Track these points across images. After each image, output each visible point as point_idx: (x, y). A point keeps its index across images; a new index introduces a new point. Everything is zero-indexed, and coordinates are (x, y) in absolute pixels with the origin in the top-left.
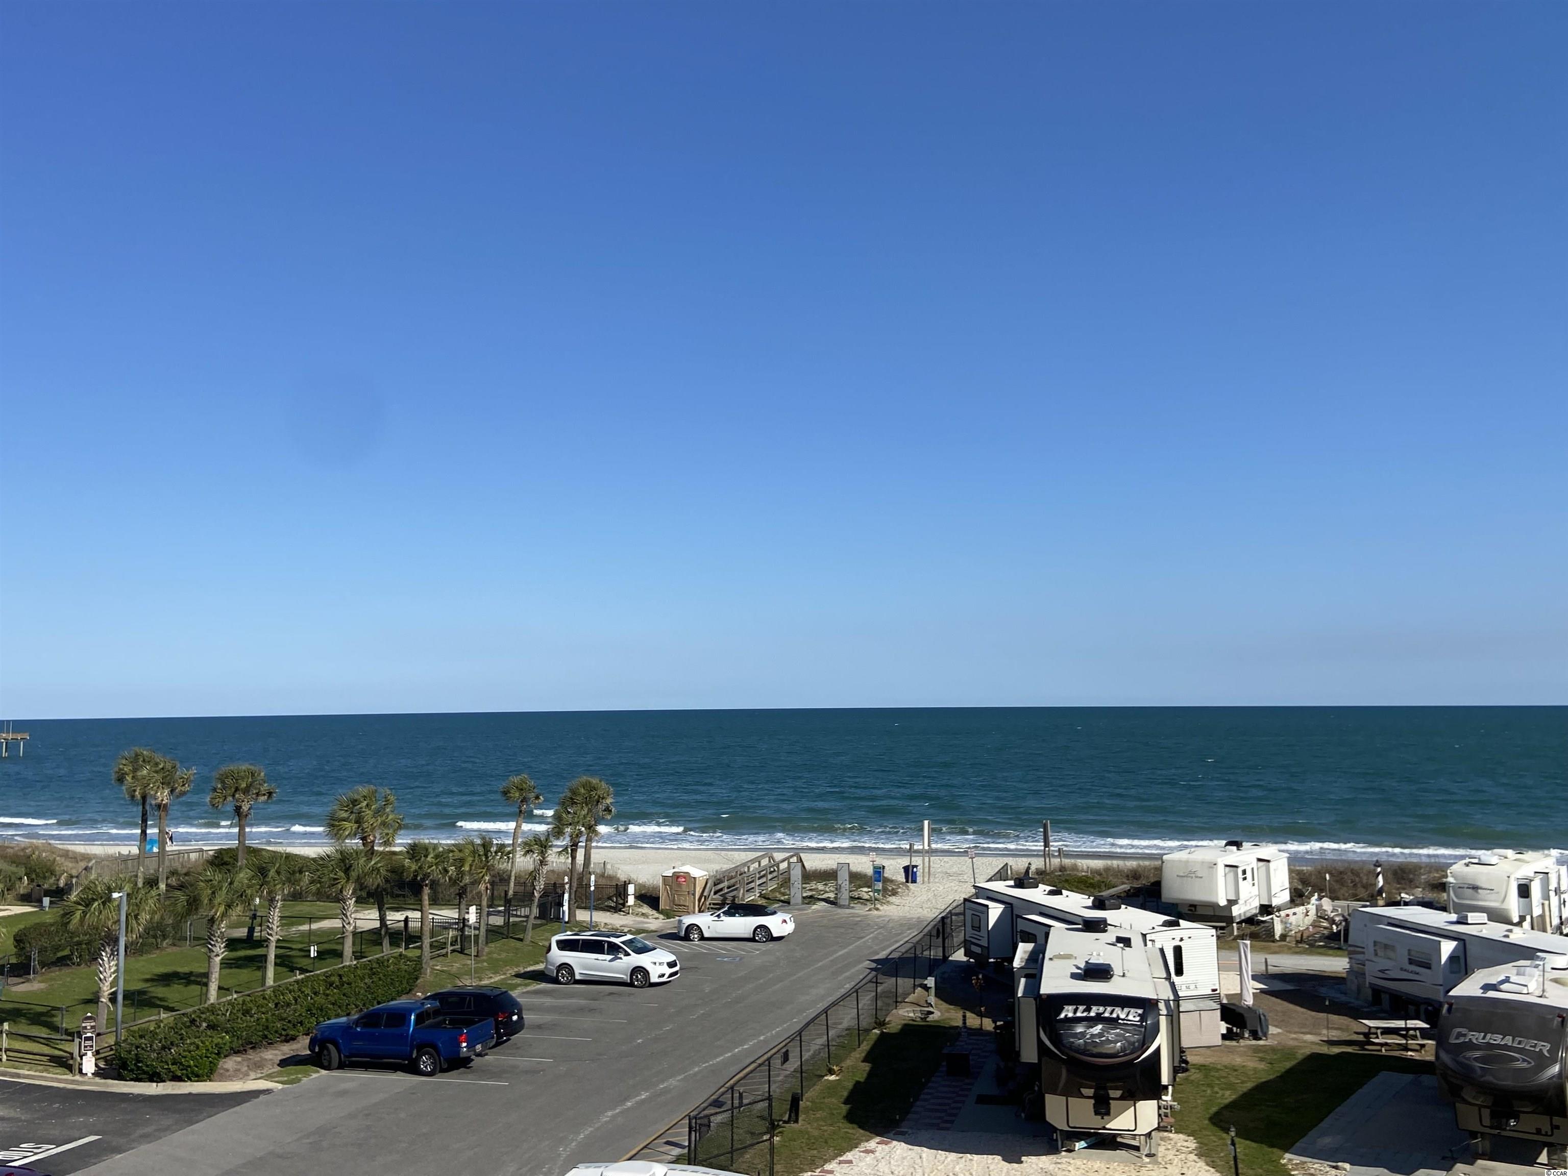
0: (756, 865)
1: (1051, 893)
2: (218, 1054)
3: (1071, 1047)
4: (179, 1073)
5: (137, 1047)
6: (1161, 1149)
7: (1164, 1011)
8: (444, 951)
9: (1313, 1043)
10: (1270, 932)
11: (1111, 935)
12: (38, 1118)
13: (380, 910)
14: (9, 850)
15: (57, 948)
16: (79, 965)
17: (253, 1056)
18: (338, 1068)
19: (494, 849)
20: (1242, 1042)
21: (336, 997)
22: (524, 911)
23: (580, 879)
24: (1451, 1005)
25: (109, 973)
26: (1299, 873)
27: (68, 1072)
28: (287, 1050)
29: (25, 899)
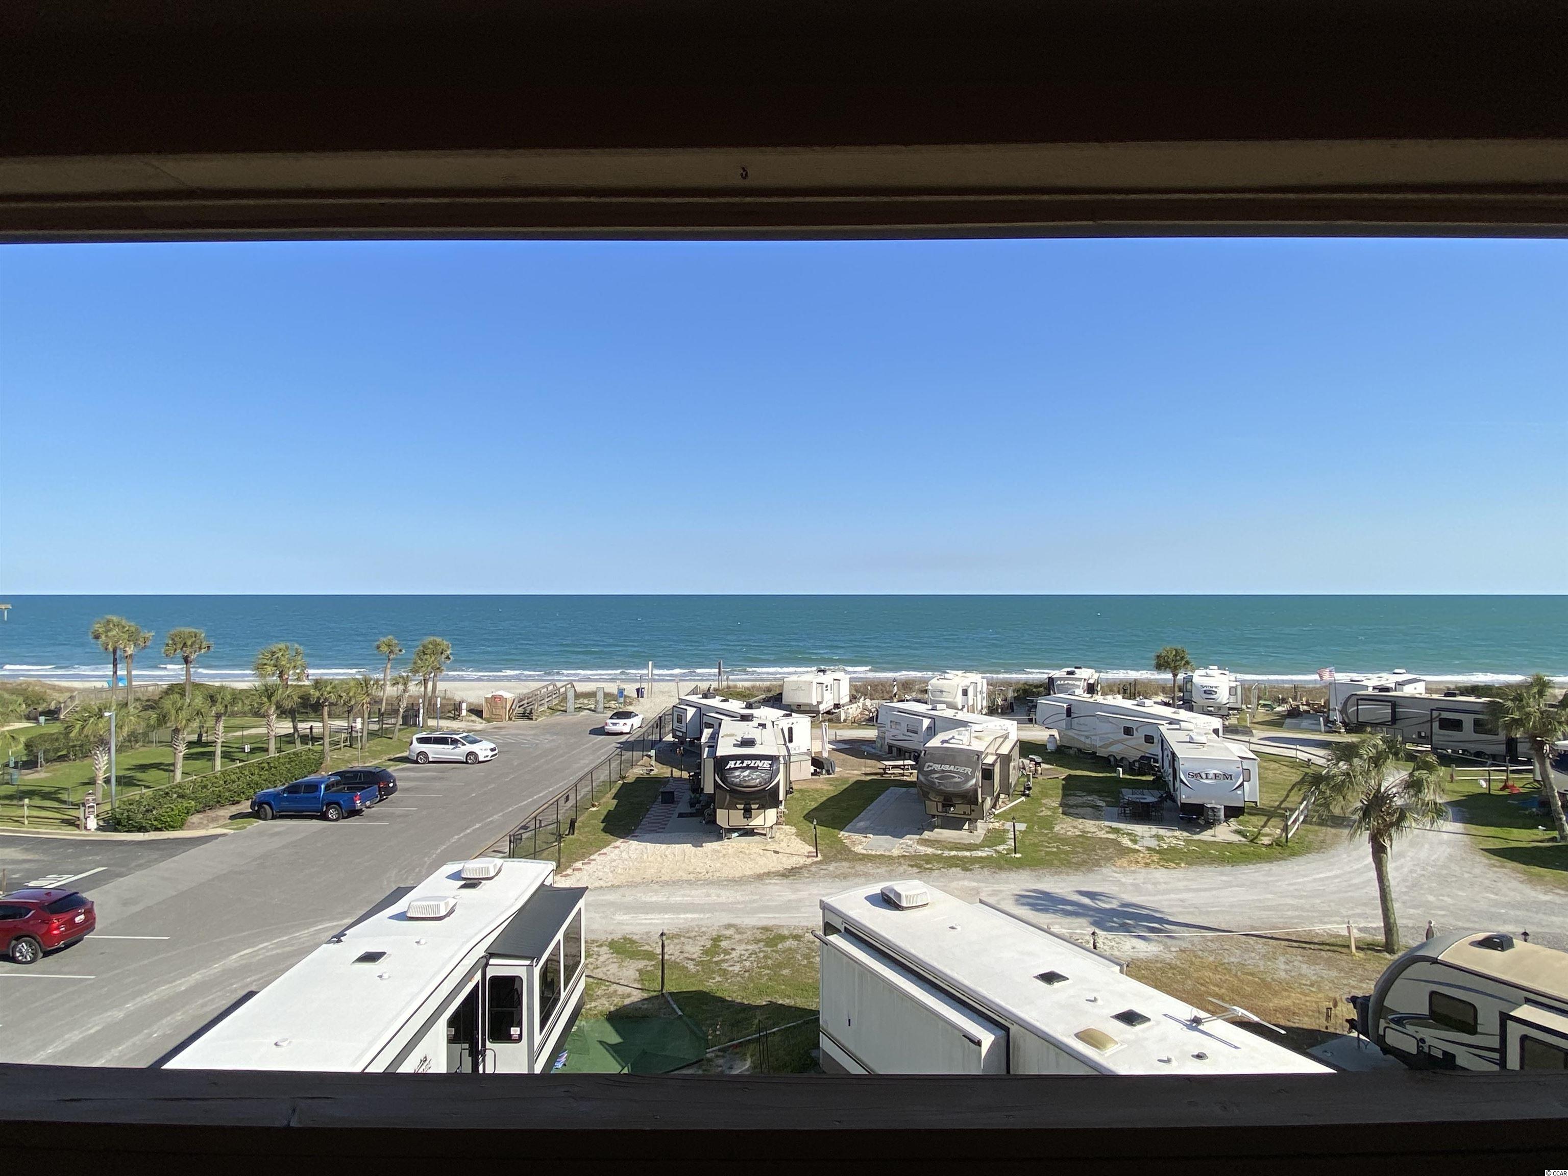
0: (545, 690)
1: (723, 701)
2: (188, 813)
3: (732, 783)
4: (160, 826)
5: (128, 811)
6: (778, 834)
7: (782, 761)
8: (338, 746)
9: (857, 775)
10: (838, 720)
11: (755, 723)
12: (58, 859)
13: (293, 721)
14: (8, 686)
15: (58, 750)
16: (74, 760)
17: (211, 814)
18: (272, 819)
19: (372, 683)
20: (822, 776)
21: (267, 776)
22: (393, 721)
23: (430, 700)
24: (925, 751)
25: (103, 764)
26: (855, 686)
27: (76, 829)
28: (234, 810)
29: (28, 718)
